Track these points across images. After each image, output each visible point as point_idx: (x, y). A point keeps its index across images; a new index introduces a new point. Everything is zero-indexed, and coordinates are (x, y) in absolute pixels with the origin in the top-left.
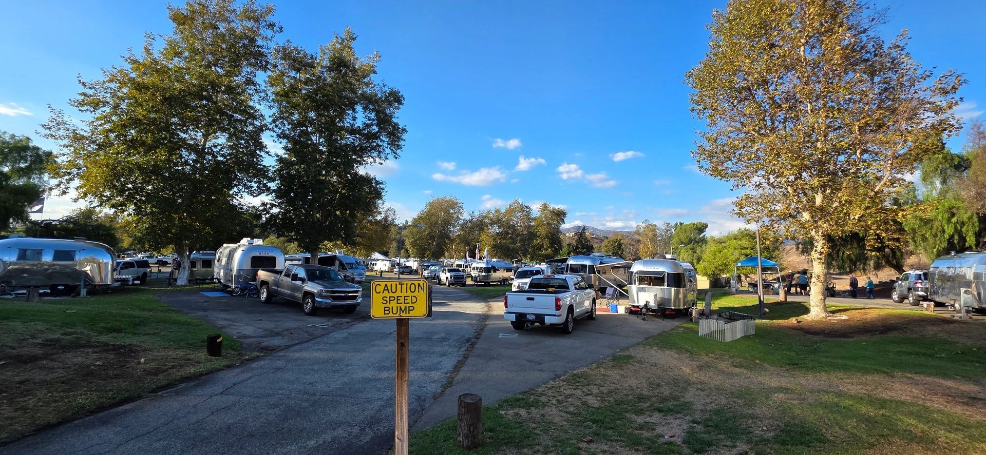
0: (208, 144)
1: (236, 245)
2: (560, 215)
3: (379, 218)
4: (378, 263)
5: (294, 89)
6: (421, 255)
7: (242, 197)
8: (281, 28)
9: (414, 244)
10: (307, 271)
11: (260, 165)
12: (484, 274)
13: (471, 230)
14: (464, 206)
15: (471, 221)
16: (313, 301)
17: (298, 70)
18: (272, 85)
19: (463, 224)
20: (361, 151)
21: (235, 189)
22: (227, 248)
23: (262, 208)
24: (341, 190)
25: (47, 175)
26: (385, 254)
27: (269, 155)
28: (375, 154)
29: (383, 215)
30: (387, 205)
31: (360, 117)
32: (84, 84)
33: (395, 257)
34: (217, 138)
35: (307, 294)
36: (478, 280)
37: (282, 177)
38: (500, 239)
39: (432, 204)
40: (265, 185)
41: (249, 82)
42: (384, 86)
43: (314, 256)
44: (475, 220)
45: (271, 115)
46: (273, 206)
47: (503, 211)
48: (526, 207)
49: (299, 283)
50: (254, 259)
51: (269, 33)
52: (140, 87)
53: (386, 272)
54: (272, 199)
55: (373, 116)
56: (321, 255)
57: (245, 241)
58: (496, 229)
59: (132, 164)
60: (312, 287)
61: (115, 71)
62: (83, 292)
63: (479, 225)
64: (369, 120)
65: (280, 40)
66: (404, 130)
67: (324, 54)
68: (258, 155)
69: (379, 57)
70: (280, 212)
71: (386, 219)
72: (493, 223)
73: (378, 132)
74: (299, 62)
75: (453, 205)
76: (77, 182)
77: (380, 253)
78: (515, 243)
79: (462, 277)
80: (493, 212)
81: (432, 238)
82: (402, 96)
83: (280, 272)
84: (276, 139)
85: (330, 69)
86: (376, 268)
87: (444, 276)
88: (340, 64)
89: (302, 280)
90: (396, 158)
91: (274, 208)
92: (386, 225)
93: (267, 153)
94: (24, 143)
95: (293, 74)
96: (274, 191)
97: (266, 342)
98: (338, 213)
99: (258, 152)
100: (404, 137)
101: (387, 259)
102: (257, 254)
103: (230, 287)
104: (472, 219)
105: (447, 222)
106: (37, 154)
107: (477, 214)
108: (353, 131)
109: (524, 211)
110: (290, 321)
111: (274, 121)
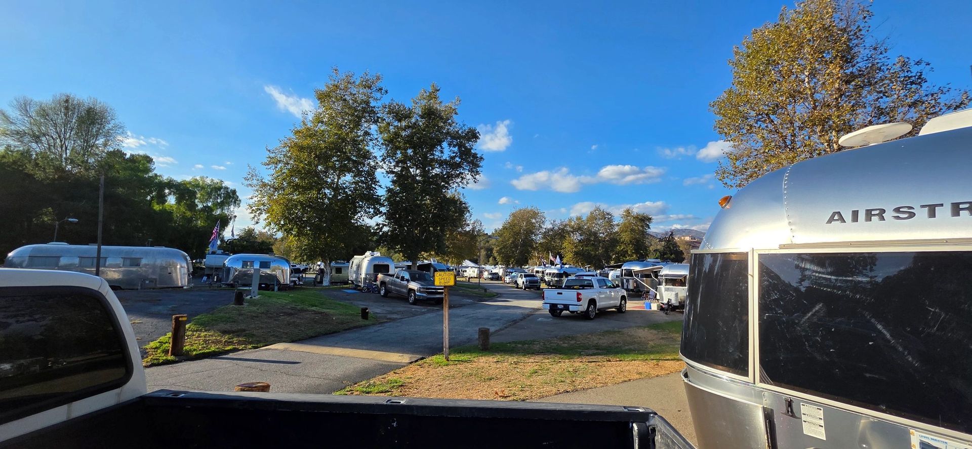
0: (341, 181)
1: (363, 256)
2: (644, 220)
3: (468, 229)
4: (467, 269)
5: (397, 135)
6: (506, 262)
7: (363, 220)
8: (386, 92)
9: (499, 252)
10: (410, 274)
11: (375, 195)
12: (556, 279)
13: (553, 238)
14: (545, 215)
15: (552, 230)
16: (415, 294)
17: (400, 121)
18: (381, 133)
19: (545, 232)
20: (448, 178)
21: (359, 215)
22: (357, 259)
23: (377, 227)
24: (434, 211)
25: (232, 206)
26: (475, 261)
27: (381, 188)
28: (459, 180)
29: (471, 227)
30: (473, 219)
31: (446, 151)
32: (269, 151)
33: (485, 264)
34: (345, 176)
35: (411, 290)
36: (551, 284)
37: (390, 204)
38: (582, 246)
39: (514, 215)
40: (378, 210)
41: (367, 133)
42: (464, 126)
43: (414, 263)
44: (556, 228)
45: (381, 155)
46: (384, 225)
47: (584, 218)
48: (608, 214)
49: (405, 282)
50: (375, 266)
51: (378, 95)
52: (301, 149)
53: (475, 278)
54: (383, 220)
55: (456, 149)
56: (419, 263)
57: (368, 253)
58: (576, 237)
59: (297, 201)
60: (414, 285)
61: (286, 139)
62: (276, 288)
63: (561, 233)
64: (454, 153)
65: (386, 100)
66: (481, 158)
67: (416, 103)
68: (373, 187)
69: (459, 101)
70: (389, 230)
71: (473, 230)
72: (575, 230)
73: (461, 162)
74: (400, 115)
75: (535, 215)
76: (264, 216)
77: (471, 260)
78: (597, 249)
79: (536, 282)
80: (575, 220)
81: (516, 246)
82: (478, 133)
83: (392, 276)
84: (385, 175)
85: (422, 117)
86: (466, 274)
87: (521, 281)
88: (430, 114)
89: (408, 280)
90: (475, 182)
91: (385, 227)
92: (473, 236)
93: (380, 186)
94: (219, 185)
95: (396, 123)
96: (385, 213)
97: (389, 316)
98: (431, 229)
99: (373, 186)
100: (481, 164)
101: (477, 266)
102: (377, 263)
103: (360, 286)
104: (553, 228)
105: (530, 231)
106: (227, 192)
107: (558, 222)
108: (442, 163)
109: (605, 218)
110: (401, 307)
111: (383, 160)
